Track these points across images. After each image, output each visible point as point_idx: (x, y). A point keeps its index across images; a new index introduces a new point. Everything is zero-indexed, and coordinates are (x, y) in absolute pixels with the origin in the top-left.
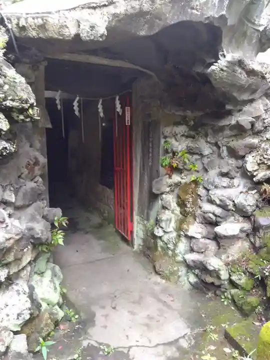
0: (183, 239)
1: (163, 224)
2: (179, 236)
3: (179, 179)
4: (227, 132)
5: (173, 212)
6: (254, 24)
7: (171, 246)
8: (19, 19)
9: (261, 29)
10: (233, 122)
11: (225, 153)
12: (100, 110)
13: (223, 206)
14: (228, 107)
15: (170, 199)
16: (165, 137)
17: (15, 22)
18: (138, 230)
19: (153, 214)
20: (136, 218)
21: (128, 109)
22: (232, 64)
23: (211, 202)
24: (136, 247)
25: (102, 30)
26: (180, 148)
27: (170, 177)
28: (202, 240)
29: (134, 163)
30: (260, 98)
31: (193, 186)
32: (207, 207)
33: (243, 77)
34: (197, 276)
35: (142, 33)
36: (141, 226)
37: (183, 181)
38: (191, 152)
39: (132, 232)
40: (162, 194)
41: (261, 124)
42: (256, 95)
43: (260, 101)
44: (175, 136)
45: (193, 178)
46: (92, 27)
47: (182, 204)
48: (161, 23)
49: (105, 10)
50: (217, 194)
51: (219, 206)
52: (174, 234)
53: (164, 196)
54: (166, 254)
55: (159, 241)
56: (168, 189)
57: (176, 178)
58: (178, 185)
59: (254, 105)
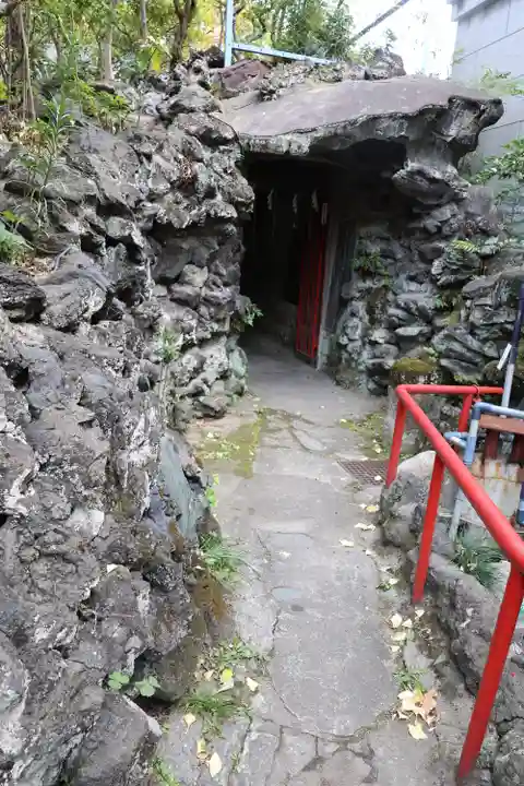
0: (367, 347)
1: (349, 331)
2: (364, 344)
3: (371, 285)
4: (418, 235)
5: (361, 319)
6: (443, 135)
7: (355, 356)
8: (250, 139)
9: (449, 139)
10: (422, 225)
11: (416, 257)
12: (295, 205)
13: (407, 309)
14: (415, 210)
15: (360, 306)
16: (361, 238)
17: (246, 141)
18: (323, 347)
19: (340, 325)
20: (323, 333)
21: (325, 205)
22: (411, 174)
23: (398, 306)
24: (318, 368)
25: (306, 149)
26: (373, 251)
27: (364, 281)
28: (384, 345)
29: (326, 270)
30: (448, 203)
31: (384, 292)
32: (392, 311)
33: (424, 184)
34: (376, 383)
35: (336, 148)
36: (327, 341)
37: (375, 287)
38: (385, 255)
39: (316, 349)
40: (352, 299)
41: (448, 229)
42: (444, 200)
43: (448, 207)
44: (369, 237)
45: (383, 282)
46: (299, 147)
47: (370, 311)
48: (352, 142)
49: (309, 134)
50: (403, 298)
51: (402, 309)
52: (359, 343)
53: (354, 302)
54: (349, 366)
55: (343, 352)
56: (358, 295)
57: (369, 284)
58: (369, 290)
59: (443, 209)
